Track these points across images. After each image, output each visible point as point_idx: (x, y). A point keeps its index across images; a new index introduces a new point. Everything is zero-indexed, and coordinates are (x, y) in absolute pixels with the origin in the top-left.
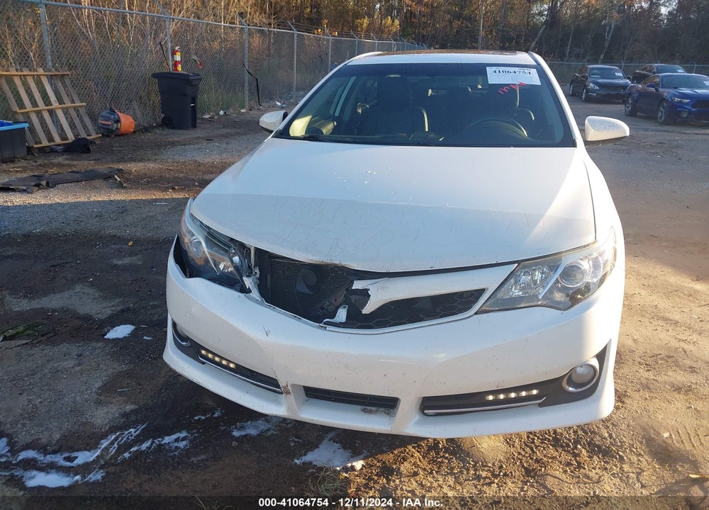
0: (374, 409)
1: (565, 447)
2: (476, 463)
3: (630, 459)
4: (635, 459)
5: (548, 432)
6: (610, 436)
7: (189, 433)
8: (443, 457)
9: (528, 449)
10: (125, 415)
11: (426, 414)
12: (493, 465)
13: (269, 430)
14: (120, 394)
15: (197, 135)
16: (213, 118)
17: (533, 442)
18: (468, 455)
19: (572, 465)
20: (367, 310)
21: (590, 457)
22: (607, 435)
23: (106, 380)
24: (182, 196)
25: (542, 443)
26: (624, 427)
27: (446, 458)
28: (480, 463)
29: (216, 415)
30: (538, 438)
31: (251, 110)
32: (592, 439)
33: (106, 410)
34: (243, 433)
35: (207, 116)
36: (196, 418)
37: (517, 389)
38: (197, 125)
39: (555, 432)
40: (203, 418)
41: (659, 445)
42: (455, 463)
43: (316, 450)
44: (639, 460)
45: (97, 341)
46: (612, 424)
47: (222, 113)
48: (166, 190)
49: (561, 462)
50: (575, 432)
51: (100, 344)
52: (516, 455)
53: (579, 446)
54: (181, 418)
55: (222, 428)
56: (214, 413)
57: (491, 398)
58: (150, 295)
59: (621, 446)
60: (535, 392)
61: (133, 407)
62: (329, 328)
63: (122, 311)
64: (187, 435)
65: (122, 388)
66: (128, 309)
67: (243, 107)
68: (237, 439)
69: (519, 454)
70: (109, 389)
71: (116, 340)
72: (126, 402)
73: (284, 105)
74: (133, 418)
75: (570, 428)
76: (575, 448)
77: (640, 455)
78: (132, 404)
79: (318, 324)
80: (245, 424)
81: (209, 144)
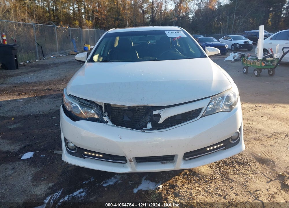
0: (165, 162)
1: (230, 165)
2: (203, 176)
3: (252, 165)
4: (253, 164)
5: (221, 161)
6: (242, 158)
7: (83, 189)
8: (190, 177)
9: (218, 168)
10: (50, 188)
11: (186, 160)
12: (209, 176)
13: (117, 181)
14: (43, 180)
15: (20, 72)
16: (25, 64)
17: (218, 166)
18: (199, 174)
19: (235, 170)
20: (160, 122)
21: (239, 167)
22: (241, 158)
23: (33, 176)
24: (27, 97)
25: (222, 165)
26: (245, 154)
27: (191, 177)
28: (204, 177)
29: (92, 180)
30: (220, 164)
31: (41, 60)
32: (237, 161)
33: (40, 188)
34: (108, 185)
35: (22, 64)
36: (84, 183)
37: (213, 146)
38: (19, 67)
39: (224, 161)
40: (87, 182)
41: (259, 158)
42: (195, 178)
43: (141, 184)
44: (255, 164)
45: (18, 161)
46: (241, 154)
47: (28, 62)
48: (19, 95)
49: (231, 170)
50: (231, 159)
51: (21, 162)
52: (215, 171)
53: (234, 164)
54: (77, 184)
55: (98, 184)
56: (91, 180)
57: (208, 149)
58: (34, 138)
59: (247, 161)
60: (222, 144)
61: (52, 184)
62: (146, 131)
63: (25, 147)
64: (83, 190)
65: (42, 178)
66: (27, 146)
67: (37, 59)
68: (106, 187)
69: (216, 170)
70: (36, 179)
71: (27, 160)
72: (48, 183)
73: (55, 57)
74: (55, 189)
75: (228, 158)
76: (233, 165)
77: (254, 162)
78: (51, 183)
79: (141, 131)
80: (107, 181)
81: (28, 75)
